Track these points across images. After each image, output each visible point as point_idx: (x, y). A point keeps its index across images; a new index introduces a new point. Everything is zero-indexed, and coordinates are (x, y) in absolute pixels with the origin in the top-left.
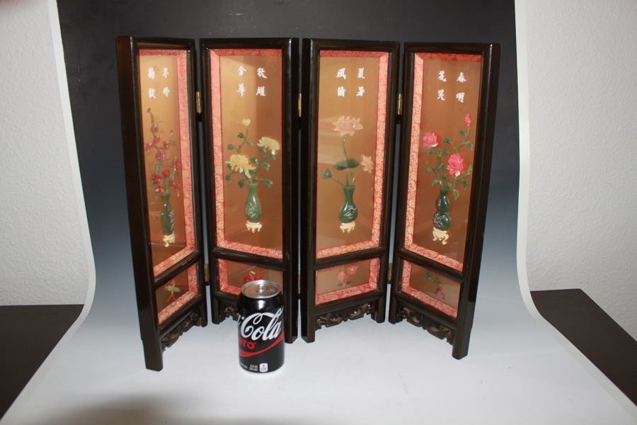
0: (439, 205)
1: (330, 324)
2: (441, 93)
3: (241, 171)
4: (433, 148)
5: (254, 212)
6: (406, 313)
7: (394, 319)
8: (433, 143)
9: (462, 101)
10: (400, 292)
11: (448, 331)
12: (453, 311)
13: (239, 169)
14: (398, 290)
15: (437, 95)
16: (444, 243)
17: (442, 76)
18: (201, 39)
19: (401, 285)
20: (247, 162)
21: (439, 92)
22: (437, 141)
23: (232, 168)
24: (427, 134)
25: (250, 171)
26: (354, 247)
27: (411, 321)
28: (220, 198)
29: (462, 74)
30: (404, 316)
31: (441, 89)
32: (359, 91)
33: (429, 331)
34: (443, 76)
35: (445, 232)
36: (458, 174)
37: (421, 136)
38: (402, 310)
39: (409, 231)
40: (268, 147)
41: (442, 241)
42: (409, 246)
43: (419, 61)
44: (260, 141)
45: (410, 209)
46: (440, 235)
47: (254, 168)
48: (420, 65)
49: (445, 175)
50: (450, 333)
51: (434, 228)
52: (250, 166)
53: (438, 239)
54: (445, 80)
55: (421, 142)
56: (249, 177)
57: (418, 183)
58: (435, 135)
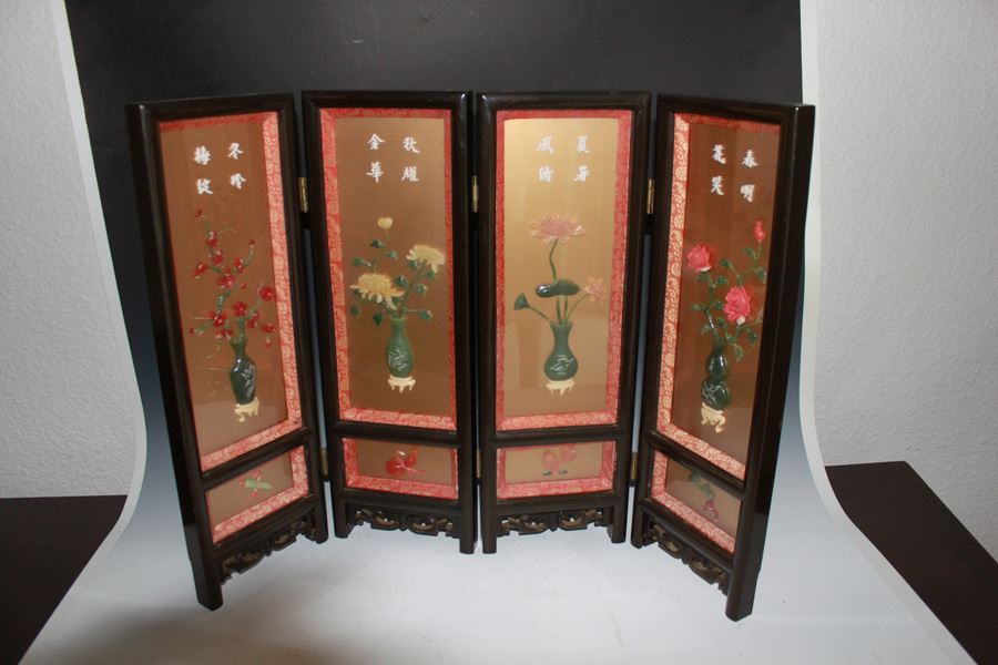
0: (711, 368)
1: (525, 530)
2: (717, 182)
3: (380, 299)
4: (703, 273)
5: (404, 362)
6: (656, 533)
7: (640, 541)
8: (704, 265)
9: (750, 199)
10: (648, 500)
11: (720, 574)
12: (729, 541)
13: (376, 297)
14: (646, 496)
15: (710, 185)
16: (718, 430)
17: (718, 153)
18: (303, 93)
19: (651, 488)
20: (389, 285)
21: (714, 179)
22: (710, 261)
23: (363, 296)
24: (694, 249)
25: (395, 300)
26: (570, 419)
27: (664, 546)
28: (342, 343)
29: (750, 153)
30: (655, 538)
31: (716, 176)
32: (579, 173)
33: (692, 568)
34: (721, 154)
35: (721, 412)
36: (741, 320)
37: (685, 251)
38: (652, 528)
39: (665, 402)
40: (425, 261)
41: (714, 426)
42: (664, 427)
43: (681, 125)
44: (411, 252)
45: (666, 368)
46: (713, 416)
47: (399, 294)
48: (683, 132)
49: (721, 320)
50: (723, 576)
51: (703, 404)
52: (394, 290)
53: (709, 422)
54: (723, 161)
55: (685, 261)
56: (394, 307)
57: (679, 327)
58: (707, 250)
